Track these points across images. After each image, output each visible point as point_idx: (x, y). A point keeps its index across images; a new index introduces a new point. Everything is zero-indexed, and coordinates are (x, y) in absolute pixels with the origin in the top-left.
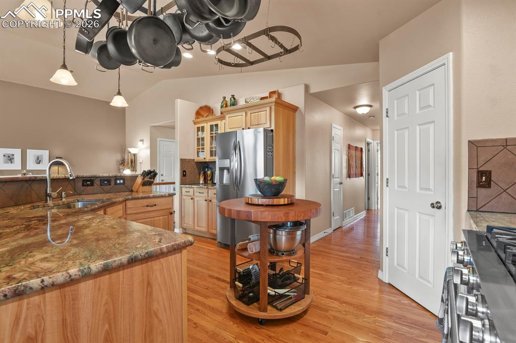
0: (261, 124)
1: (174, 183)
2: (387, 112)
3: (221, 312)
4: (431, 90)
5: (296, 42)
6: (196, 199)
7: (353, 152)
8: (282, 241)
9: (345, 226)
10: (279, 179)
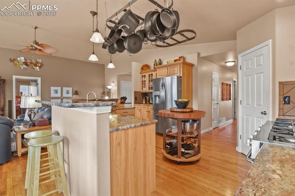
0: (175, 74)
1: (131, 103)
2: (241, 67)
3: (160, 159)
4: (262, 57)
5: (194, 35)
6: (142, 111)
7: (225, 87)
8: (187, 127)
9: (220, 127)
10: (186, 100)
